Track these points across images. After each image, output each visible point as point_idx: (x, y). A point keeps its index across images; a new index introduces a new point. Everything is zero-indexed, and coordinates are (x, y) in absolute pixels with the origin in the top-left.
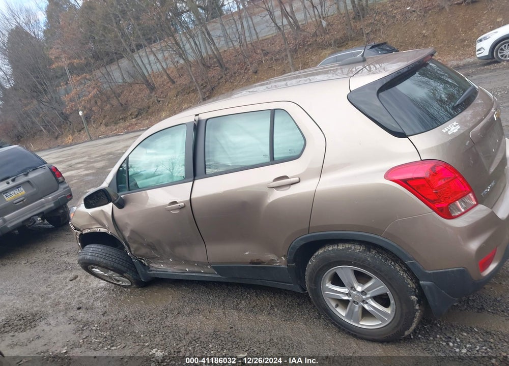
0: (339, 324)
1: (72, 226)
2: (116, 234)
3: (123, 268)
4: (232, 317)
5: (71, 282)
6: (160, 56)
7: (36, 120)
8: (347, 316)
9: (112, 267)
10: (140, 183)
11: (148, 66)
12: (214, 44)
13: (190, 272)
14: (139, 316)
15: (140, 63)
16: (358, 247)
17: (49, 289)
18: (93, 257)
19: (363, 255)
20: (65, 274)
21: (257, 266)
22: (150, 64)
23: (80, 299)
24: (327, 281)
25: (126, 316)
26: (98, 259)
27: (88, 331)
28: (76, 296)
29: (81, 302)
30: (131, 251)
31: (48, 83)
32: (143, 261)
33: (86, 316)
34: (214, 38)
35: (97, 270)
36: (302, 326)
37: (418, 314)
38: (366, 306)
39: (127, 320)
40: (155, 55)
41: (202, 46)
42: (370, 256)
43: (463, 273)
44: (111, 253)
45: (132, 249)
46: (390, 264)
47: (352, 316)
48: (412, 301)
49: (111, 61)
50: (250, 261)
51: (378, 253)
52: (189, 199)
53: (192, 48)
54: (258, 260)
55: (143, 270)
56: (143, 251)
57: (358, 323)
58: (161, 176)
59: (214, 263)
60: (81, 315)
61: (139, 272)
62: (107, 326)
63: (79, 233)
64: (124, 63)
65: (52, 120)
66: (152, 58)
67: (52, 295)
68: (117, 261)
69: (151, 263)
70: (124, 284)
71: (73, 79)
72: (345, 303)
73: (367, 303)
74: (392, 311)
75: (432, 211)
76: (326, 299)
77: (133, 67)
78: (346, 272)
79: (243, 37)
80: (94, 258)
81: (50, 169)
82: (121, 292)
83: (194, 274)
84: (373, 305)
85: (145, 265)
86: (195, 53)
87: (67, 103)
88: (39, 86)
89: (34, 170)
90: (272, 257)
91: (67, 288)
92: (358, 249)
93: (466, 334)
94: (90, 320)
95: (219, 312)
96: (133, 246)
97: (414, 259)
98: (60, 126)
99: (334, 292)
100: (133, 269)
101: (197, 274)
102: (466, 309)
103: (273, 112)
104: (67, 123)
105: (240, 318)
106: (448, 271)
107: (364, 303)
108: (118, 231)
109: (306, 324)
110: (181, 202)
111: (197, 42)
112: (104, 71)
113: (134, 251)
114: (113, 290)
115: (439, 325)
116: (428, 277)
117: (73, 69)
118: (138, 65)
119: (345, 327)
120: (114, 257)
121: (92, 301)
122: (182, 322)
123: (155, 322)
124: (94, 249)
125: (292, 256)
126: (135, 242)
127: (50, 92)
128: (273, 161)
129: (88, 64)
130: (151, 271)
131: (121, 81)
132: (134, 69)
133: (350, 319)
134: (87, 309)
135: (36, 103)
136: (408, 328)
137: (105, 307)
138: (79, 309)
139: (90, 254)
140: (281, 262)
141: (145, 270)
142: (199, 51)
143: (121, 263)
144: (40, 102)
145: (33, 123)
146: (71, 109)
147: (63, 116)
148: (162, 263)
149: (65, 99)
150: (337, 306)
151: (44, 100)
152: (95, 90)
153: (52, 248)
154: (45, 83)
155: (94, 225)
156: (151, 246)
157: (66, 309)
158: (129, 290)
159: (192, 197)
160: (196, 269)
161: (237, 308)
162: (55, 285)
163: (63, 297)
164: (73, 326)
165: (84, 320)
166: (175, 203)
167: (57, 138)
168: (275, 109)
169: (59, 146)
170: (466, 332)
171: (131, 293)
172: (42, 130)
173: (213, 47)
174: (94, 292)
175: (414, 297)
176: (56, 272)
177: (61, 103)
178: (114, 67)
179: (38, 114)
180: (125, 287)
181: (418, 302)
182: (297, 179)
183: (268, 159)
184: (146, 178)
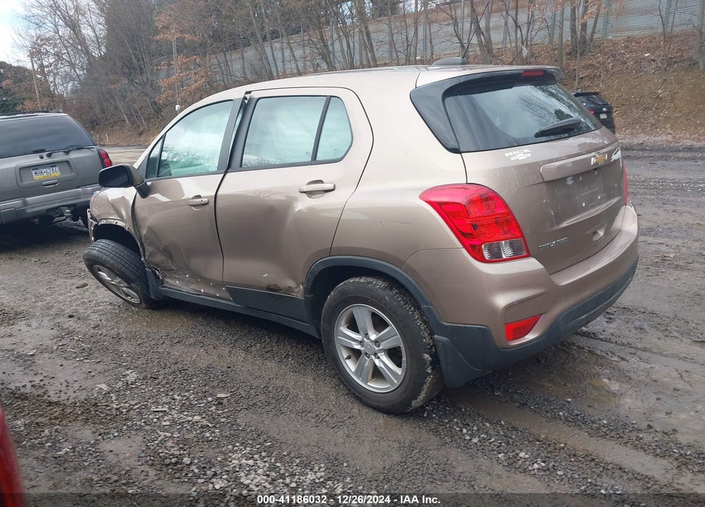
0: (346, 381)
1: (89, 214)
2: (132, 231)
3: (132, 276)
4: (238, 357)
5: (76, 290)
6: (298, 53)
7: (120, 105)
8: (356, 373)
9: (119, 270)
10: (173, 171)
11: (279, 64)
12: (372, 51)
13: (205, 294)
14: (132, 337)
15: (270, 58)
16: (380, 283)
17: (48, 292)
18: (100, 253)
19: (381, 293)
20: (74, 281)
21: (273, 294)
22: (283, 62)
23: (78, 308)
24: (343, 322)
25: (119, 334)
26: (105, 257)
27: (68, 340)
28: (74, 305)
29: (76, 311)
30: (145, 257)
31: (147, 60)
32: (157, 272)
33: (75, 325)
34: (374, 44)
35: (104, 275)
36: (310, 380)
37: (429, 379)
38: (377, 362)
39: (118, 338)
40: (291, 50)
41: (357, 52)
42: (390, 296)
43: (484, 334)
44: (123, 254)
45: (147, 254)
46: (410, 309)
47: (361, 373)
48: (424, 361)
49: (234, 47)
50: (266, 285)
51: (400, 293)
52: (214, 194)
53: (342, 50)
54: (275, 285)
55: (155, 284)
56: (159, 258)
57: (366, 384)
58: (200, 167)
59: (229, 283)
60: (71, 324)
61: (150, 285)
62: (93, 340)
63: (95, 223)
64: (250, 53)
65: (140, 109)
66: (287, 53)
67: (49, 298)
68: (126, 265)
69: (166, 276)
70: (133, 300)
71: (178, 60)
72: (356, 354)
73: (379, 358)
74: (403, 371)
75: (461, 246)
76: (337, 346)
77: (260, 59)
78: (363, 314)
79: (412, 50)
80: (100, 255)
81: (99, 154)
82: (126, 310)
83: (209, 298)
84: (384, 362)
85: (158, 278)
86: (345, 58)
87: (163, 90)
88: (135, 61)
89: (78, 149)
90: (291, 283)
91: (69, 294)
92: (379, 284)
93: (488, 425)
94: (77, 330)
95: (225, 350)
96: (149, 249)
97: (432, 305)
98: (148, 120)
99: (348, 339)
100: (144, 280)
101: (212, 299)
102: (507, 401)
103: (329, 99)
104: (158, 118)
105: (245, 360)
106: (468, 327)
107: (376, 358)
108: (136, 228)
109: (314, 379)
110: (205, 197)
111: (351, 45)
112: (221, 58)
113: (149, 256)
114: (119, 306)
115: (463, 410)
116: (445, 331)
117: (183, 48)
118: (266, 58)
119: (351, 387)
120: (124, 259)
121: (89, 312)
122: (177, 351)
123: (147, 345)
124: (104, 244)
125: (310, 284)
126: (150, 245)
127: (146, 73)
128: (314, 160)
129: (203, 45)
130: (164, 287)
131: (238, 74)
132: (260, 62)
133: (359, 377)
134: (79, 319)
135: (126, 82)
136: (415, 396)
137: (101, 320)
138: (71, 316)
139: (97, 249)
140: (299, 292)
141: (157, 283)
142: (351, 55)
143: (131, 268)
144: (131, 82)
145: (116, 108)
146: (167, 99)
147: (155, 106)
148: (178, 279)
149: (162, 82)
150: (349, 358)
151: (137, 81)
152: (203, 80)
153: (74, 252)
154: (142, 58)
155: (111, 214)
156: (167, 252)
157: (56, 314)
158: (137, 310)
159: (219, 193)
160: (212, 291)
161: (247, 350)
162: (57, 289)
163: (59, 302)
164: (55, 332)
165: (71, 329)
166: (199, 197)
167: (140, 134)
168: (331, 96)
169: (140, 145)
170: (490, 423)
171: (137, 312)
172: (124, 121)
173: (370, 55)
174: (98, 304)
175: (426, 356)
176: (65, 276)
177: (157, 89)
178: (235, 56)
179: (124, 97)
180: (133, 305)
181: (432, 363)
182: (331, 186)
183: (309, 159)
184: (182, 167)
